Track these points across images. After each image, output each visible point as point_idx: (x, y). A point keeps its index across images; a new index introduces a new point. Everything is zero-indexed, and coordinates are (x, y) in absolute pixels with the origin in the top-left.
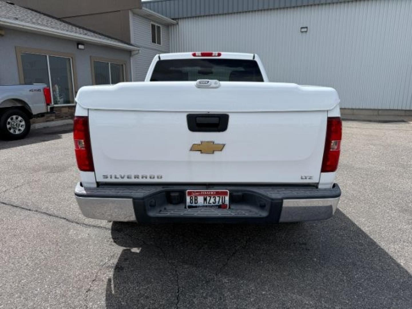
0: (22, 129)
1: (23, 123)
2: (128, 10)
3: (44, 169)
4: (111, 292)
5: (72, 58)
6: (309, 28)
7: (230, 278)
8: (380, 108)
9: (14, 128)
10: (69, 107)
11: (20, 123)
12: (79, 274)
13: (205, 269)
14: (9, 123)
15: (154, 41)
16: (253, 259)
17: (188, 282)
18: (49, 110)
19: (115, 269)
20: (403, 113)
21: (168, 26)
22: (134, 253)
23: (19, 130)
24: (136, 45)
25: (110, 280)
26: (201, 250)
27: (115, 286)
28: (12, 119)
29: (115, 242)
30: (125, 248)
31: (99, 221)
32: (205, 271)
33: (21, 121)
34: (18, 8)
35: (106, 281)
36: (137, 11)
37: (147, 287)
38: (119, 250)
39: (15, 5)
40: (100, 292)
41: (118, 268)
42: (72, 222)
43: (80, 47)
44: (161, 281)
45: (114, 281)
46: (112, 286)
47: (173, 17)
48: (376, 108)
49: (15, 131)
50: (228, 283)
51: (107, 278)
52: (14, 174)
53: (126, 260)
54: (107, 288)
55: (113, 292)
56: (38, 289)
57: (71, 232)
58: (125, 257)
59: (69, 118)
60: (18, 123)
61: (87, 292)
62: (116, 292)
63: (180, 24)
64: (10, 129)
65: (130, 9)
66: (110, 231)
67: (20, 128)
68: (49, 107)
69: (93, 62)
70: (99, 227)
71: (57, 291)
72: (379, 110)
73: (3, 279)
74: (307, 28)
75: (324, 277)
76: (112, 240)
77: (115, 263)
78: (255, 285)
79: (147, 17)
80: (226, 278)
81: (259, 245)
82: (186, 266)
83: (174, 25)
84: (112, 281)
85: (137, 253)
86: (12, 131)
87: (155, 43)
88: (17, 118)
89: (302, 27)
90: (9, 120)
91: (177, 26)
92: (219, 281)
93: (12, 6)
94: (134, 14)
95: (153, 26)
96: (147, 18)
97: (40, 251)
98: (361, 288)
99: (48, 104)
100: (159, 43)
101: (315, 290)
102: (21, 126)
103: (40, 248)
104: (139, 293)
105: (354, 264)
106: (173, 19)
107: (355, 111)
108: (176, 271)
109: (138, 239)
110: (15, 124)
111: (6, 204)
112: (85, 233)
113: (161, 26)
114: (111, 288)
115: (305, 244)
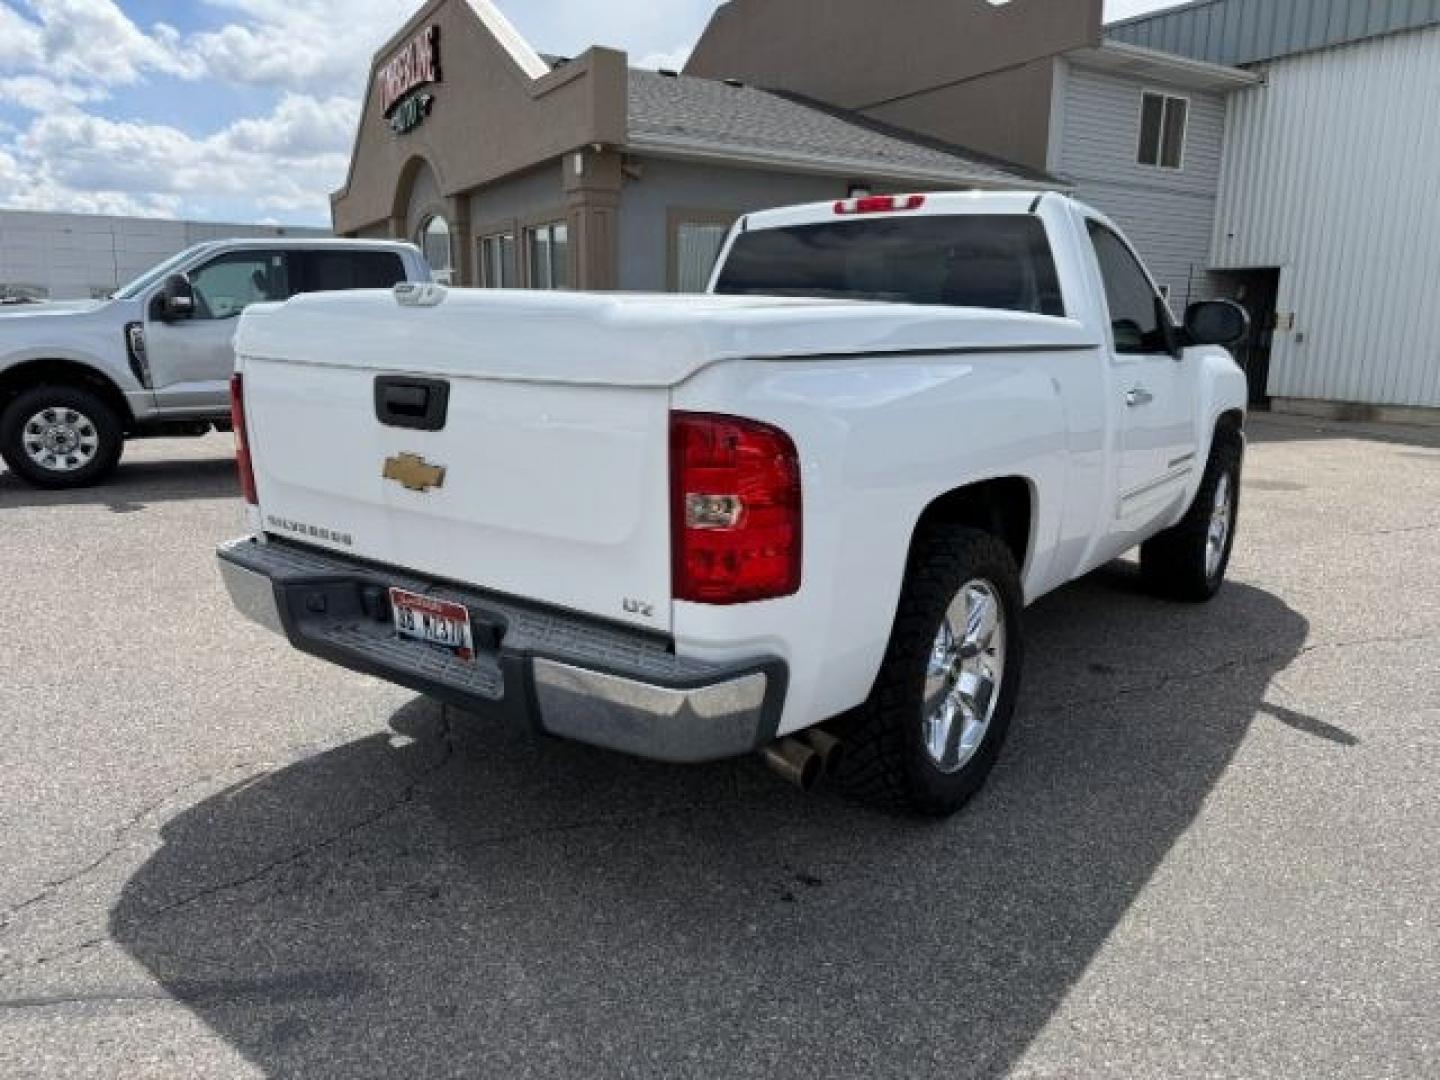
2: (1052, 55)
15: (1147, 156)
21: (1221, 94)
24: (1063, 178)
36: (1085, 54)
39: (744, 87)
47: (1243, 60)
63: (1271, 81)
65: (1059, 54)
79: (1127, 72)
83: (1245, 88)
87: (1152, 161)
91: (1261, 90)
94: (1073, 66)
95: (1152, 104)
96: (1126, 76)
100: (1171, 160)
106: (1243, 66)
113: (1187, 99)
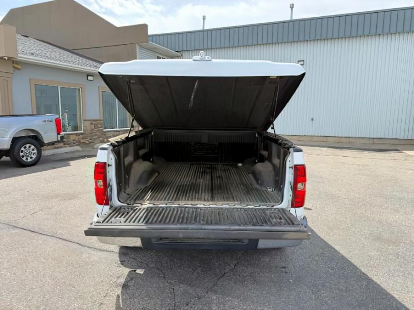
0: (34, 157)
1: (35, 151)
2: (136, 43)
3: (57, 196)
4: (119, 306)
5: (81, 88)
6: (305, 61)
7: (218, 296)
8: (375, 137)
9: (27, 156)
10: (76, 134)
11: (32, 151)
12: (93, 291)
13: (198, 287)
14: (22, 151)
16: (239, 280)
17: (183, 298)
18: (59, 139)
19: (123, 287)
20: (397, 142)
21: (173, 58)
22: (138, 274)
23: (31, 158)
25: (118, 296)
26: (195, 273)
27: (123, 301)
28: (25, 148)
29: (122, 264)
30: (131, 270)
31: (108, 245)
32: (198, 289)
33: (33, 150)
34: (32, 40)
35: (115, 297)
36: (144, 44)
37: (149, 302)
38: (125, 271)
39: (29, 38)
40: (110, 305)
41: (125, 286)
42: (85, 247)
43: (90, 78)
44: (161, 297)
45: (122, 297)
46: (121, 301)
47: (177, 50)
48: (372, 137)
49: (27, 159)
50: (216, 299)
51: (116, 294)
52: (29, 201)
53: (132, 279)
54: (116, 302)
55: (122, 306)
56: (60, 303)
57: (84, 256)
58: (131, 277)
59: (77, 145)
60: (31, 151)
61: (100, 305)
62: (123, 306)
64: (23, 157)
66: (118, 255)
67: (32, 156)
68: (59, 136)
69: (101, 93)
70: (108, 251)
71: (75, 305)
72: (374, 138)
73: (30, 294)
74: (303, 61)
75: (296, 295)
76: (119, 263)
77: (123, 282)
78: (238, 301)
80: (214, 295)
81: (245, 269)
82: (182, 286)
84: (120, 296)
85: (140, 274)
86: (24, 159)
88: (30, 147)
89: (299, 60)
90: (23, 149)
92: (209, 298)
93: (27, 38)
94: (141, 47)
96: (153, 51)
97: (59, 271)
98: (325, 305)
99: (59, 134)
101: (287, 306)
102: (33, 153)
103: (59, 269)
104: (142, 307)
105: (324, 285)
106: (177, 52)
107: (351, 139)
108: (174, 289)
109: (141, 262)
110: (28, 152)
111: (25, 229)
112: (96, 256)
113: (166, 58)
114: (119, 302)
115: (284, 268)
